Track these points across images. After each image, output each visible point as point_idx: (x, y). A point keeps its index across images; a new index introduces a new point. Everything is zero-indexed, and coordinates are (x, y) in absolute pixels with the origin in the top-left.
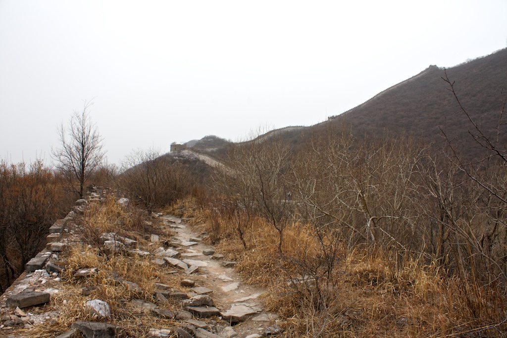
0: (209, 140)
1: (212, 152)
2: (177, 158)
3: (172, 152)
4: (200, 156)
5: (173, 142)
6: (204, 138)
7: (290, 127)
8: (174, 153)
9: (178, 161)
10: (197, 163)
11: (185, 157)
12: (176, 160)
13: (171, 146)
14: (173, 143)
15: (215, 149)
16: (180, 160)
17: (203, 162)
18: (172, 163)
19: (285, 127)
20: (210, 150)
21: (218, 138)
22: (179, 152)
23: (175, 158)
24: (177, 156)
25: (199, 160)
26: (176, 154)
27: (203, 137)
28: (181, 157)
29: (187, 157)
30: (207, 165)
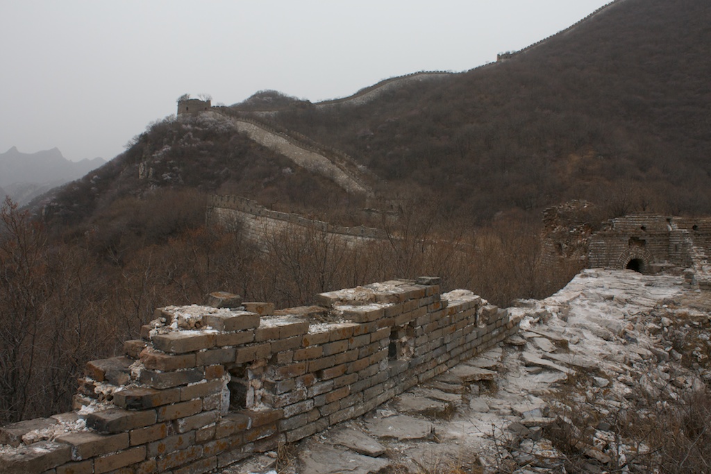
0: (265, 99)
1: (268, 117)
2: (189, 126)
3: (181, 115)
4: (238, 123)
5: (183, 94)
6: (254, 96)
7: (423, 72)
8: (184, 117)
9: (191, 134)
10: (232, 139)
11: (206, 126)
12: (189, 130)
13: (179, 102)
14: (182, 97)
15: (272, 113)
16: (195, 132)
17: (246, 136)
18: (180, 136)
19: (414, 72)
20: (262, 114)
21: (282, 95)
22: (196, 114)
23: (184, 126)
24: (190, 124)
25: (236, 132)
26: (188, 119)
27: (254, 93)
28: (199, 125)
29: (211, 125)
30: (254, 142)
